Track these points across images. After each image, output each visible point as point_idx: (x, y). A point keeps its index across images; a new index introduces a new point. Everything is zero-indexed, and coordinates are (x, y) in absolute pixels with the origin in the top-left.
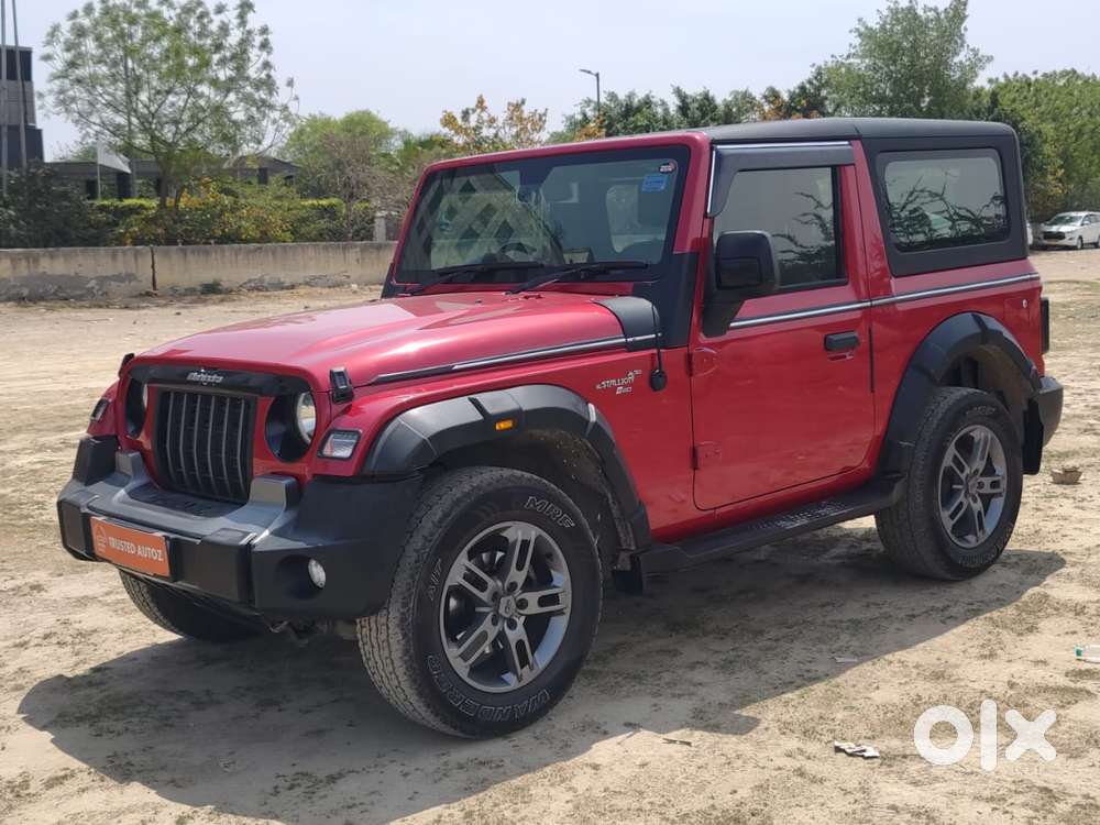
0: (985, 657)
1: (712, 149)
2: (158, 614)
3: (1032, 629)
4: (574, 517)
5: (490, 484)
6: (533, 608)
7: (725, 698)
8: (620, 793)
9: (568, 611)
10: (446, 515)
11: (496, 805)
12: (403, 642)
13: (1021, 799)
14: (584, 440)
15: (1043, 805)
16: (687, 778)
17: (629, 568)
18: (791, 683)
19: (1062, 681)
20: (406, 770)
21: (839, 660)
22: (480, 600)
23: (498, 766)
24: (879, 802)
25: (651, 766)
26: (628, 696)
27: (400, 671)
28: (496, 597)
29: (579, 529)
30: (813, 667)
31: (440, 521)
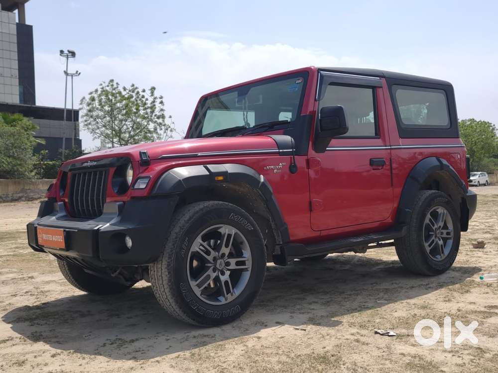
0: (446, 301)
1: (318, 72)
2: (73, 280)
3: (467, 292)
4: (253, 225)
5: (213, 206)
6: (233, 266)
7: (324, 314)
8: (269, 347)
9: (250, 269)
10: (190, 218)
11: (207, 351)
12: (168, 276)
13: (466, 352)
14: (258, 189)
15: (478, 354)
16: (302, 342)
17: (280, 253)
18: (356, 309)
19: (483, 309)
20: (168, 338)
21: (378, 302)
22: (207, 260)
23: (213, 337)
24: (395, 352)
25: (285, 338)
26: (279, 313)
27: (167, 291)
28: (215, 259)
29: (255, 230)
30: (366, 304)
31: (188, 220)
